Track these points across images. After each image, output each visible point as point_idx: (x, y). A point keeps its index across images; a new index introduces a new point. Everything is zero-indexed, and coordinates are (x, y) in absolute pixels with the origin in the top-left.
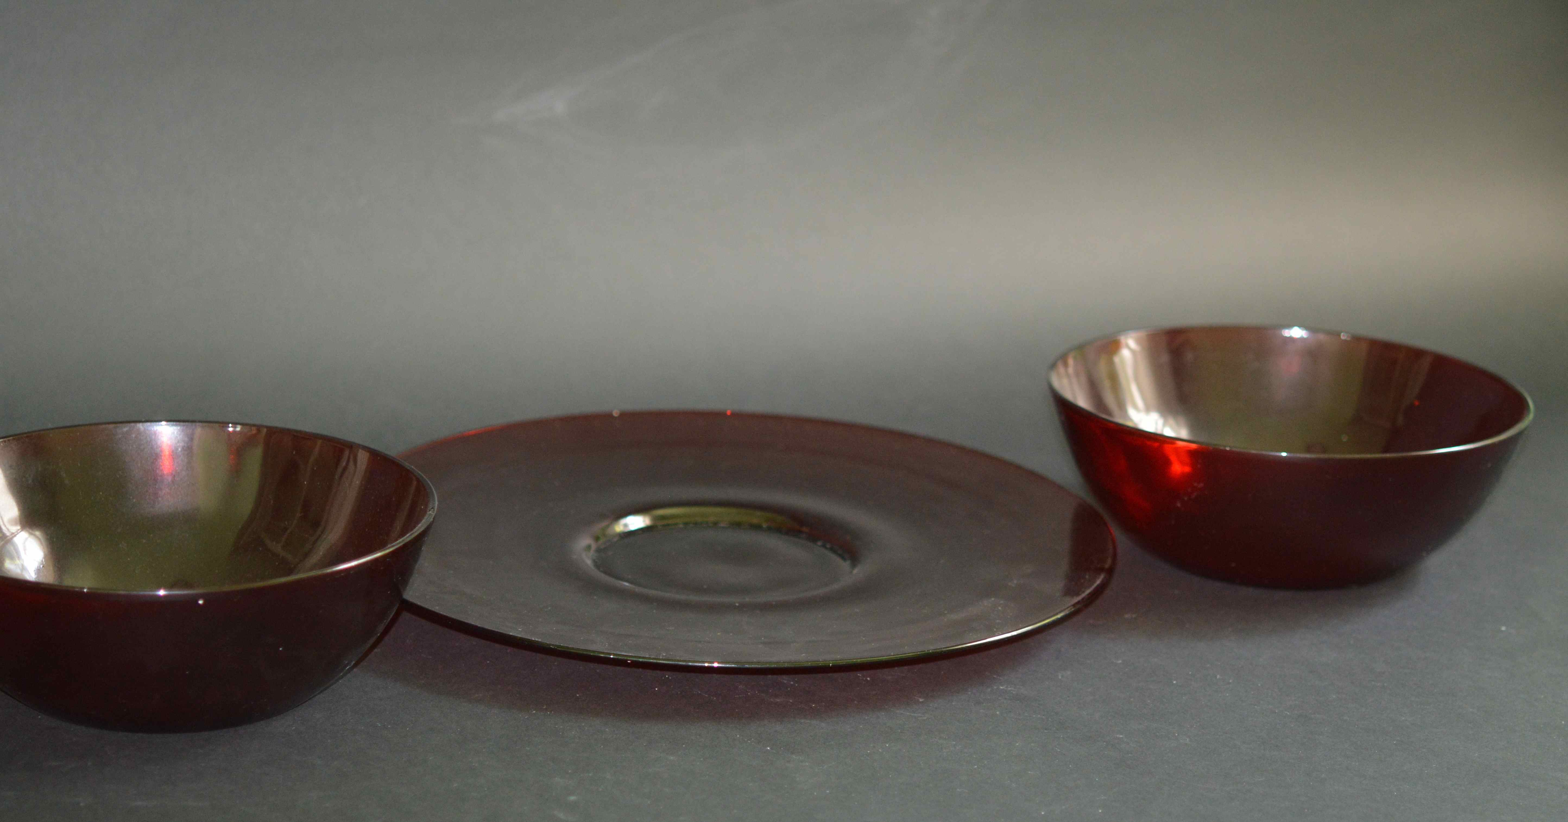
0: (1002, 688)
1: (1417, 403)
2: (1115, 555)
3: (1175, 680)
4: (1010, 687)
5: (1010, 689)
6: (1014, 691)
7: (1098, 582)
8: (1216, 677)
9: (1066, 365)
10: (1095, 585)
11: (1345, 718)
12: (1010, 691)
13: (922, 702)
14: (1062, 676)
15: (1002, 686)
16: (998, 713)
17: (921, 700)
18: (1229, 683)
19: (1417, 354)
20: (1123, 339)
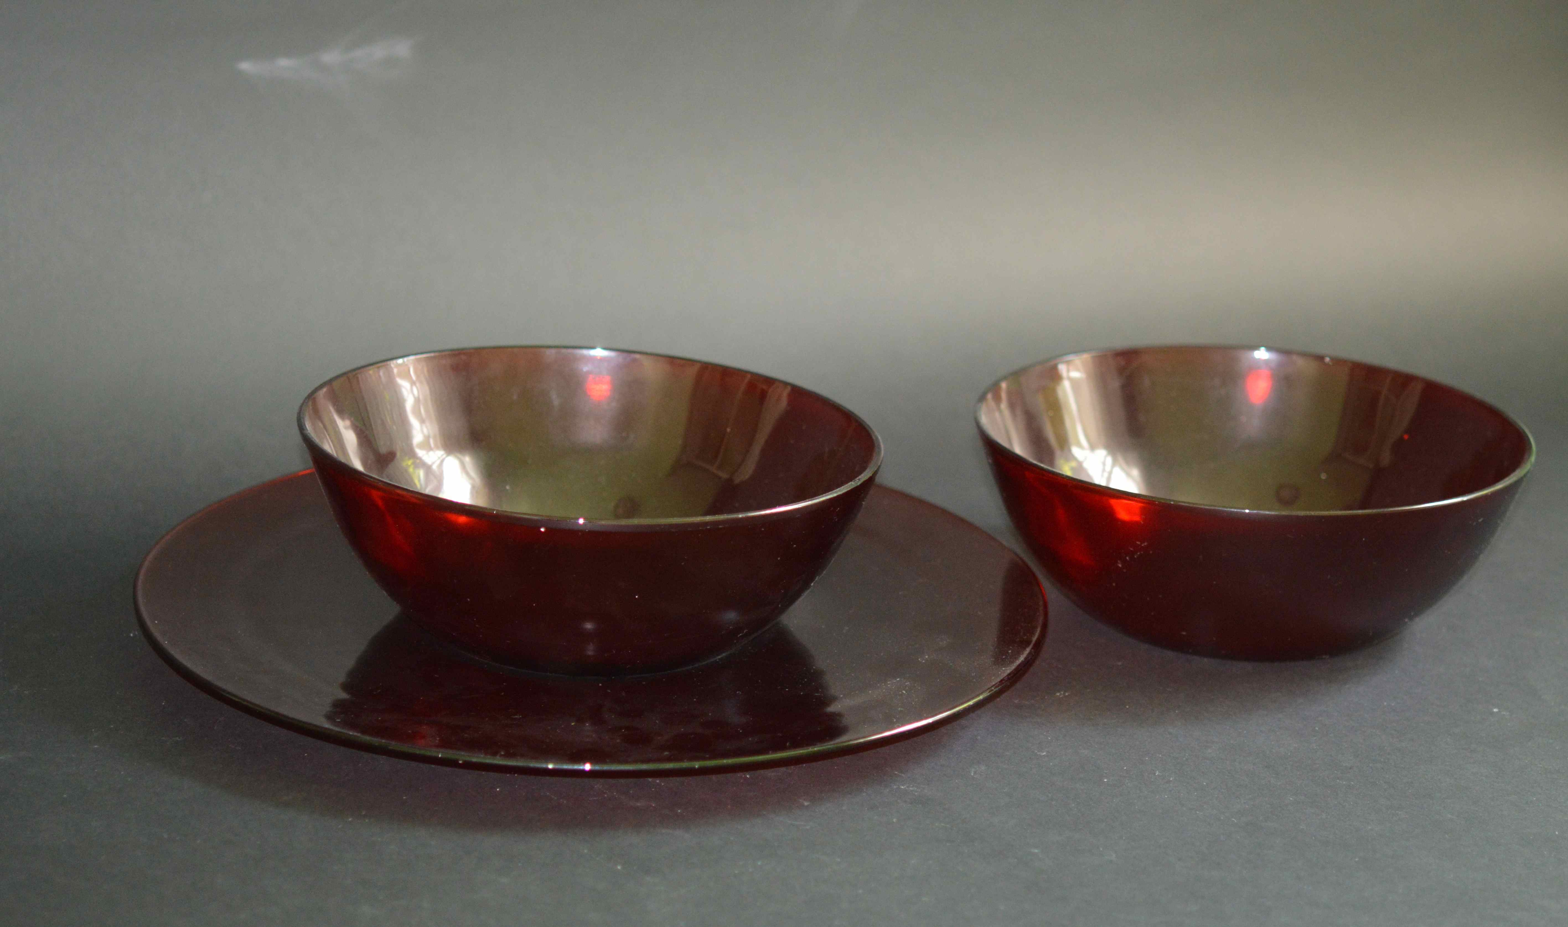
0: (902, 787)
1: (1406, 437)
2: (1045, 626)
3: (1106, 777)
4: (912, 787)
5: (911, 789)
6: (917, 792)
7: (1022, 658)
8: (1155, 774)
9: (997, 398)
10: (1018, 662)
11: (1301, 827)
12: (911, 791)
13: (807, 806)
14: (975, 773)
15: (903, 785)
16: (895, 820)
17: (806, 804)
18: (1169, 782)
19: (1403, 380)
20: (1062, 368)
